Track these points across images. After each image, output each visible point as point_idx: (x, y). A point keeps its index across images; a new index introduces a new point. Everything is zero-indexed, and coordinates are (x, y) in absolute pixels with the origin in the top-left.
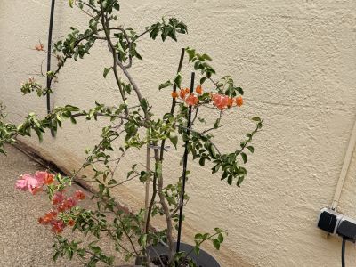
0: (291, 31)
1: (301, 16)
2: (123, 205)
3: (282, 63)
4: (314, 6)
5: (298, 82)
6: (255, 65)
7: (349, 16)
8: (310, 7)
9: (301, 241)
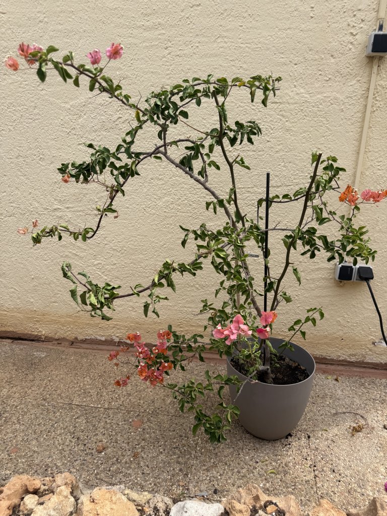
0: (282, 116)
1: (292, 101)
2: (103, 339)
3: (279, 147)
4: (302, 91)
5: (297, 162)
6: (251, 153)
7: (336, 99)
8: (299, 92)
9: (319, 297)
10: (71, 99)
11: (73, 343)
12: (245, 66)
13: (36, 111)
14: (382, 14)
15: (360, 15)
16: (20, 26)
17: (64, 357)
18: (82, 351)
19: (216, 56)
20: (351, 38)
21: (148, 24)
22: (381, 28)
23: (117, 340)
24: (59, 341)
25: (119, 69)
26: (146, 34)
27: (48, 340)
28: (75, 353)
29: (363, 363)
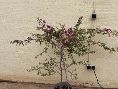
2: (30, 82)
9: (83, 72)
10: (20, 26)
11: (23, 83)
12: (62, 20)
13: (11, 29)
14: (94, 9)
15: (89, 9)
16: (6, 9)
17: (21, 87)
18: (25, 85)
19: (55, 17)
20: (87, 14)
21: (38, 9)
22: (94, 12)
23: (34, 82)
24: (19, 83)
25: (32, 20)
26: (37, 12)
27: (16, 82)
28: (24, 86)
29: (95, 87)
